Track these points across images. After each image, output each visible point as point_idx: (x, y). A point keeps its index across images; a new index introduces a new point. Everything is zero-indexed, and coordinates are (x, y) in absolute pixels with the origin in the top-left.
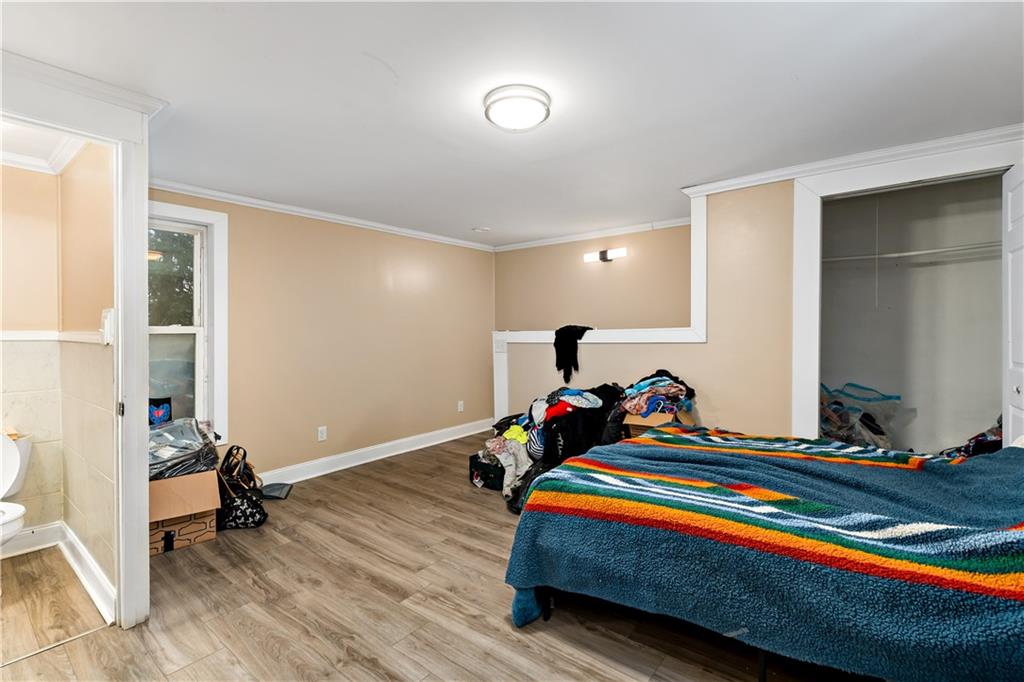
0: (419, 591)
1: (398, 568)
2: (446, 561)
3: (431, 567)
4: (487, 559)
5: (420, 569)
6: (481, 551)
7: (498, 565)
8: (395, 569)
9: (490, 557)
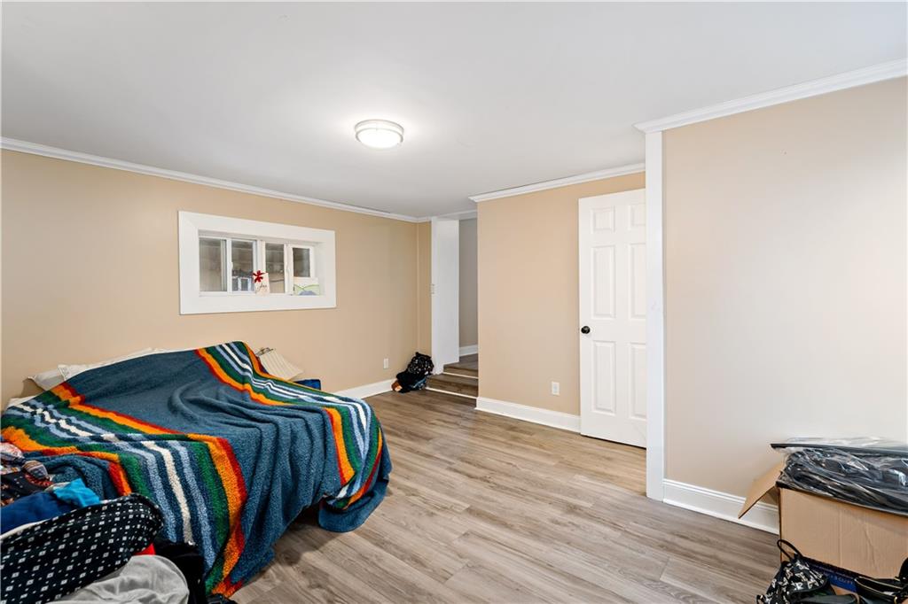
0: (460, 513)
1: (489, 536)
2: (442, 544)
3: (457, 536)
4: (397, 547)
5: (466, 535)
6: (402, 558)
7: (387, 538)
8: (492, 535)
9: (393, 549)
